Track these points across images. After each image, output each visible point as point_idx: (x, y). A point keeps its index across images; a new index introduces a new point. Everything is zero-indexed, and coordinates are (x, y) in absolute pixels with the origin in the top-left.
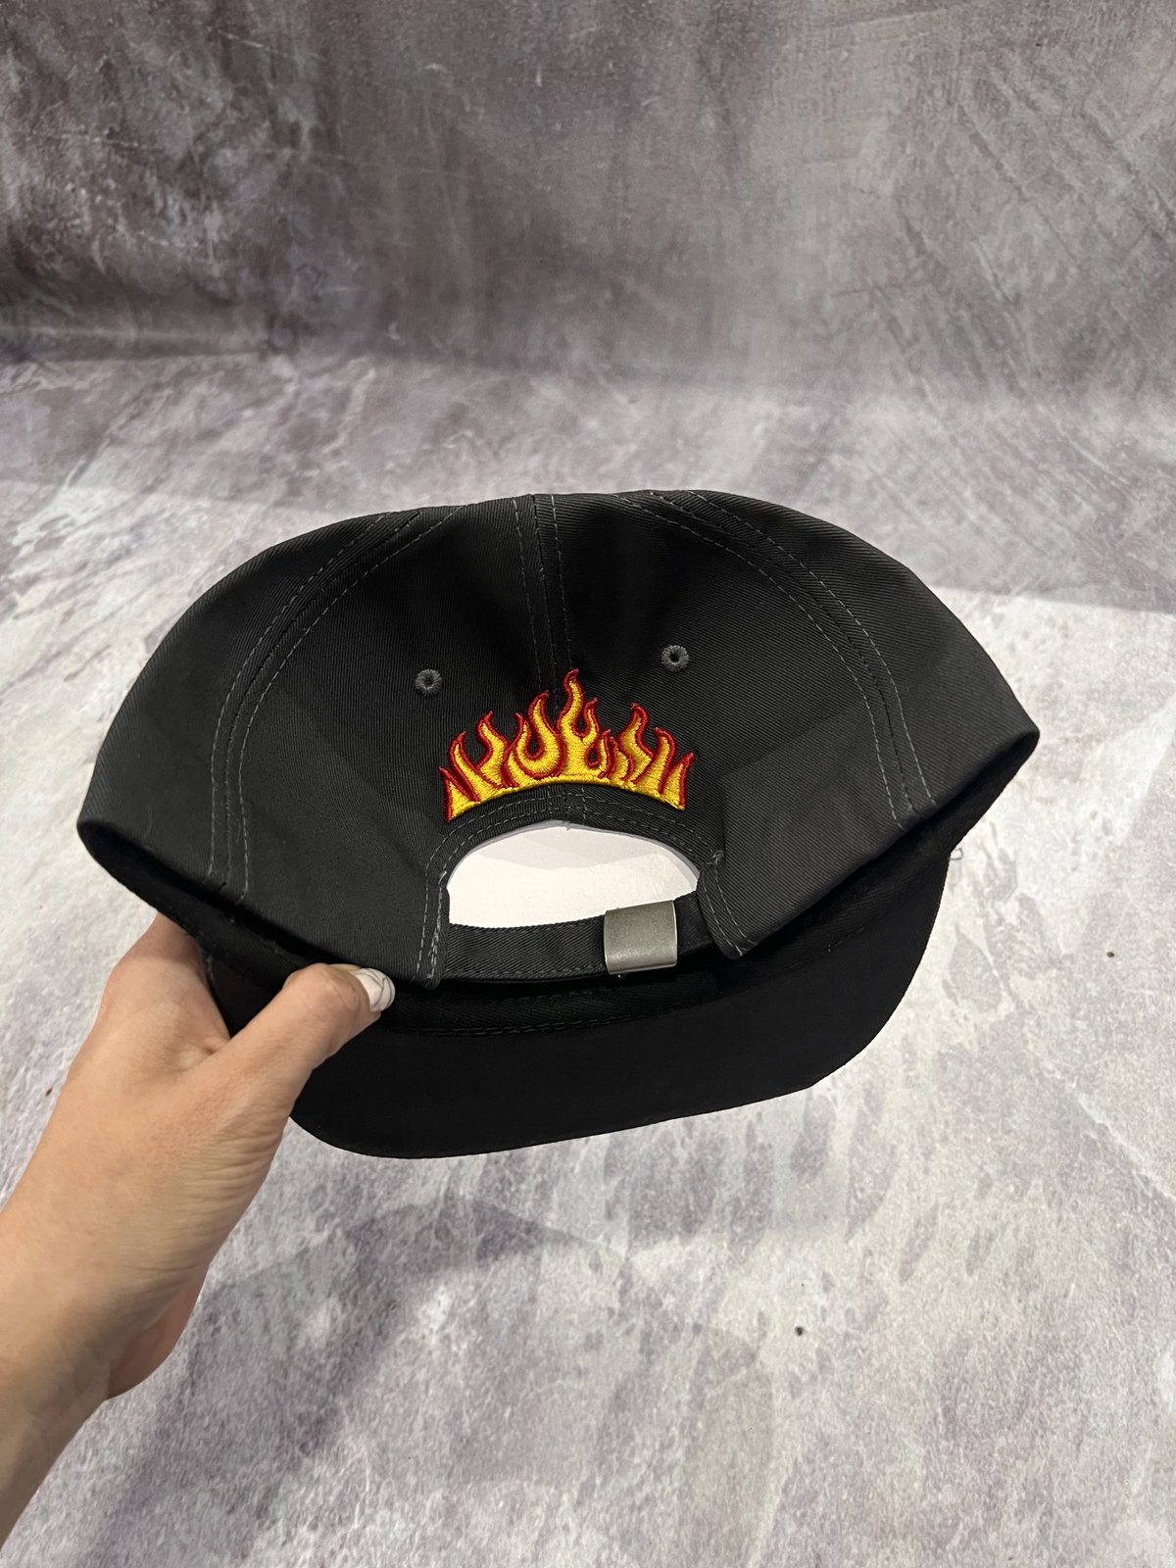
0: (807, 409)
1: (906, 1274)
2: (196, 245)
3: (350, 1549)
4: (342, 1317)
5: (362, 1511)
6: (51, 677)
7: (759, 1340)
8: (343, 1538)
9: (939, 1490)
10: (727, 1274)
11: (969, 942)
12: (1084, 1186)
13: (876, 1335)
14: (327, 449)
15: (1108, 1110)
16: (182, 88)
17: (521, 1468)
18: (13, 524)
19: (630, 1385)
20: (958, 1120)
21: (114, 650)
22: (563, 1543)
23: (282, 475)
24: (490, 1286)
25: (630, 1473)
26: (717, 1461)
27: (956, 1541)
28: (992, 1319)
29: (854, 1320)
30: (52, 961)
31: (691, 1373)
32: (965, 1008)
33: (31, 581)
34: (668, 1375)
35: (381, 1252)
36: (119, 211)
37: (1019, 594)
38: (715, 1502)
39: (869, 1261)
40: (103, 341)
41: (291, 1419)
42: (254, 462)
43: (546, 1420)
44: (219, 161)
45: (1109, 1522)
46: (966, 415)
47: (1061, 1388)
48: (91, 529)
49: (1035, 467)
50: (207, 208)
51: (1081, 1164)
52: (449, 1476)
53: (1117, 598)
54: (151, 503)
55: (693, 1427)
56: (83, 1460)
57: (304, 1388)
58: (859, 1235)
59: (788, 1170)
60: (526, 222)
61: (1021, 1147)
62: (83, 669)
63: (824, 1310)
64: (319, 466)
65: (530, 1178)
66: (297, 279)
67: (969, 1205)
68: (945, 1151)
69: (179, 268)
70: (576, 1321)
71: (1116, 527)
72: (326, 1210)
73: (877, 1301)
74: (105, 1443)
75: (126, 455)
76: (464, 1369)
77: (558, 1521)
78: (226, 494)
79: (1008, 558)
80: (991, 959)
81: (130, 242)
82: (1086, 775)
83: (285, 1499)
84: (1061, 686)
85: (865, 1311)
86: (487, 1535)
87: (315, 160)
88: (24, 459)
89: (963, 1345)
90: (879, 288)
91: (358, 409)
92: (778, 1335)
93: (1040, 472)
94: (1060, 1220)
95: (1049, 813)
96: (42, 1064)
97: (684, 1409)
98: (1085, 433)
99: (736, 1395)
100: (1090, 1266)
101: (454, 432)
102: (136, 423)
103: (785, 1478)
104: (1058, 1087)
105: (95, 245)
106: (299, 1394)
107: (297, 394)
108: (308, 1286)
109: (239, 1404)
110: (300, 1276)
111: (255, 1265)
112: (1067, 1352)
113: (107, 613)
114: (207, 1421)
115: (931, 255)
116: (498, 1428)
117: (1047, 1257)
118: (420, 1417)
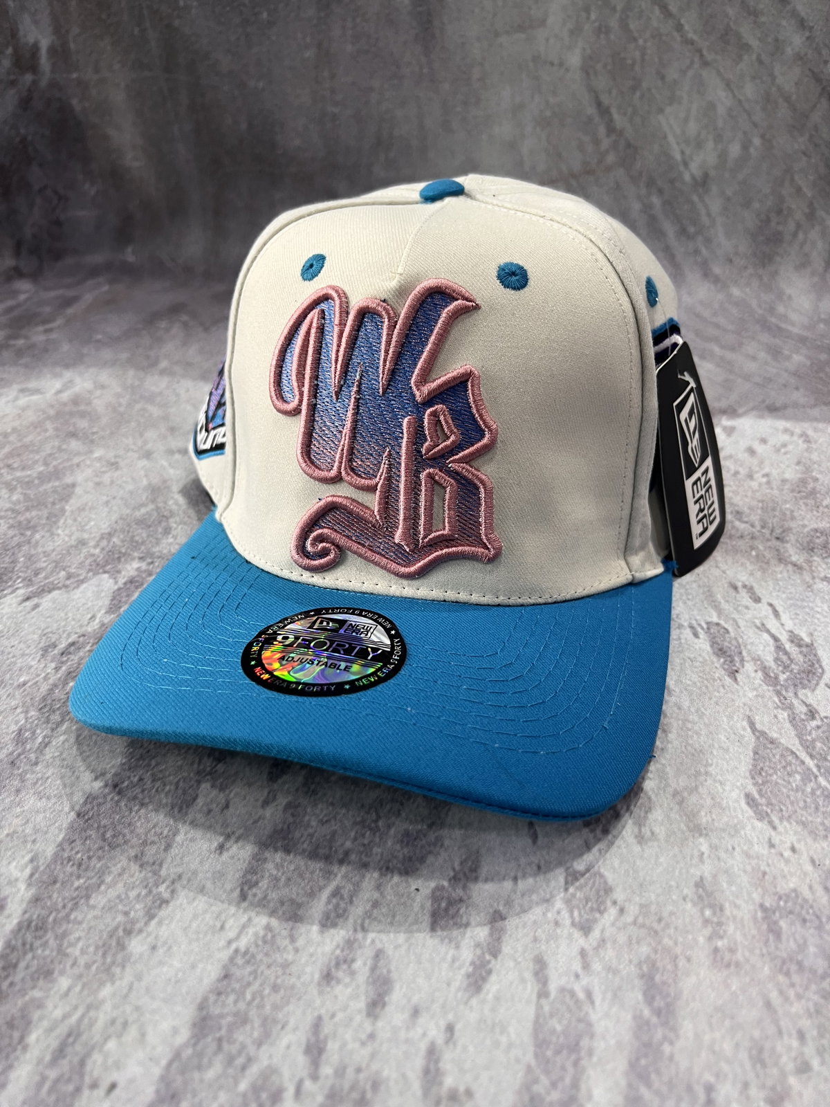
11: (773, 741)
49: (738, 334)
60: (244, 126)
64: (27, 338)
66: (38, 201)
80: (810, 763)
87: (53, 84)
91: (84, 306)
93: (744, 337)
98: (781, 309)
101: (169, 318)
115: (621, 134)
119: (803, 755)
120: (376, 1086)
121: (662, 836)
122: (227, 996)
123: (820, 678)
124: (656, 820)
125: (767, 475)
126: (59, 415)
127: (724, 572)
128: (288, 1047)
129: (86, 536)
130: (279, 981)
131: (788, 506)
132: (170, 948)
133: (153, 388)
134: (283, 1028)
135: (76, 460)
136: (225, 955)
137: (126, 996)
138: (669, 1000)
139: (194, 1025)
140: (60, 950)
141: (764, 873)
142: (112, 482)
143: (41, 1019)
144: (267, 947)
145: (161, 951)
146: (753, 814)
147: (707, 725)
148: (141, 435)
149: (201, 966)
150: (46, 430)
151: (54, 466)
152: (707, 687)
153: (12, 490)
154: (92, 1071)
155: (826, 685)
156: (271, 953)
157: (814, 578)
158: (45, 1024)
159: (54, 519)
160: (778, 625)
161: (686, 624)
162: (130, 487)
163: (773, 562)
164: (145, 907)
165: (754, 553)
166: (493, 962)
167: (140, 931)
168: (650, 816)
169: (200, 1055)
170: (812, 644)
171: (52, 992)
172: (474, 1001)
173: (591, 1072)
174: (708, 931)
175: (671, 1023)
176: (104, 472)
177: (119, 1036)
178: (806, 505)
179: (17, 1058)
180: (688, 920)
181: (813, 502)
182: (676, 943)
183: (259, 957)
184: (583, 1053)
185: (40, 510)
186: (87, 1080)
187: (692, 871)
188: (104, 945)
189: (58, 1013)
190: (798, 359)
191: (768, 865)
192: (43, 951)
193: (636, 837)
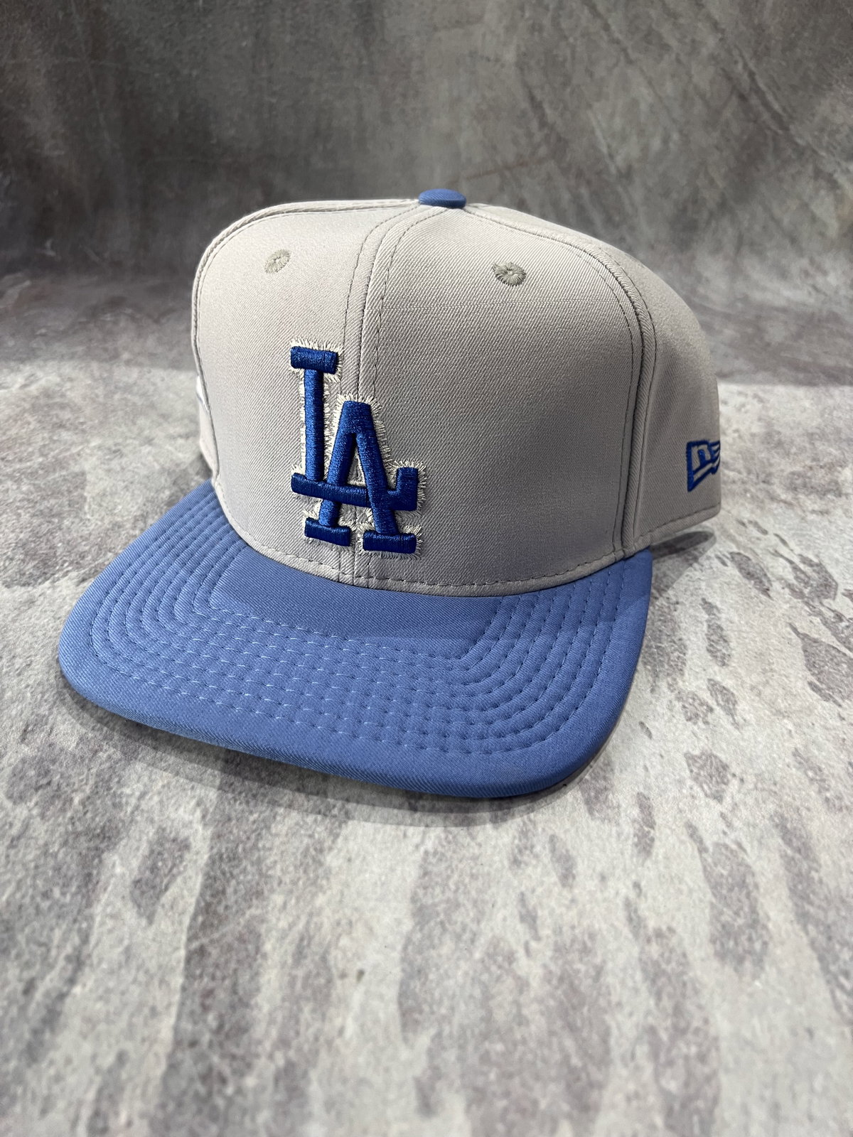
119: (844, 650)
120: (592, 936)
121: (753, 721)
122: (433, 889)
123: (836, 589)
124: (744, 710)
125: (737, 431)
126: (34, 409)
127: (729, 512)
128: (505, 919)
129: (119, 519)
130: (474, 871)
131: (763, 455)
132: (364, 859)
133: (125, 379)
134: (493, 906)
135: (74, 450)
136: (418, 856)
137: (341, 901)
138: (803, 840)
139: (414, 915)
140: (261, 874)
141: (844, 740)
142: (123, 469)
143: (269, 931)
144: (453, 846)
145: (358, 862)
146: (819, 697)
147: (759, 633)
148: (134, 423)
149: (399, 869)
150: (29, 423)
151: (53, 457)
152: (747, 603)
153: (18, 481)
154: (336, 965)
155: (844, 594)
156: (458, 850)
157: (804, 511)
158: (274, 933)
159: (77, 506)
160: (788, 550)
161: (713, 555)
162: (144, 472)
163: (767, 501)
164: (326, 829)
165: (748, 495)
166: (652, 831)
167: (330, 849)
168: (736, 706)
169: (430, 937)
170: (821, 564)
171: (270, 908)
172: (648, 863)
173: (761, 900)
174: (815, 787)
175: (811, 857)
176: (110, 460)
177: (350, 933)
178: (778, 453)
179: (260, 966)
180: (797, 781)
181: (782, 450)
182: (794, 799)
183: (449, 854)
184: (751, 888)
185: (55, 498)
186: (334, 971)
187: (786, 744)
188: (301, 864)
189: (283, 924)
190: (729, 332)
191: (845, 733)
192: (245, 876)
193: (733, 724)
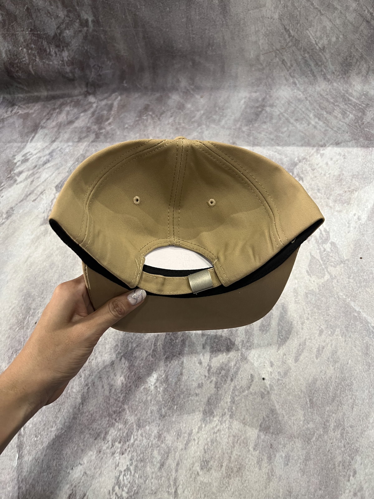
0: (258, 94)
1: (296, 360)
2: (61, 62)
3: (130, 448)
4: (125, 383)
5: (134, 437)
6: (28, 201)
7: (251, 382)
8: (129, 445)
9: (309, 423)
10: (241, 363)
11: (314, 258)
12: (353, 330)
13: (288, 379)
14: (107, 123)
15: (361, 306)
16: (51, 13)
17: (180, 423)
18: (14, 156)
19: (212, 398)
20: (312, 313)
21: (46, 191)
22: (194, 444)
23: (93, 133)
24: (168, 371)
25: (213, 423)
26: (239, 418)
27: (314, 439)
28: (324, 372)
29: (281, 375)
30: (34, 285)
31: (231, 393)
32: (313, 278)
33: (20, 173)
34: (223, 394)
35: (135, 363)
36: (36, 54)
37: (328, 146)
38: (239, 430)
39: (285, 357)
40: (37, 97)
41: (112, 412)
42: (85, 129)
43: (187, 409)
44: (65, 35)
45: (363, 432)
46: (310, 90)
47: (346, 392)
48: (37, 155)
49: (334, 104)
50: (63, 50)
51: (352, 324)
52: (159, 426)
53: (362, 144)
54: (55, 145)
55: (232, 409)
56: (52, 427)
57: (115, 403)
58: (281, 350)
59: (258, 331)
60: (162, 42)
61: (333, 320)
62: (37, 198)
63: (271, 372)
64: (105, 128)
65: (179, 338)
66: (93, 70)
67: (316, 338)
68: (308, 322)
69: (57, 70)
70: (195, 380)
71: (361, 121)
72: (119, 352)
73: (288, 369)
74: (58, 422)
75: (46, 131)
76: (162, 396)
77: (192, 438)
78: (77, 140)
79: (325, 134)
80: (322, 262)
81: (41, 64)
82: (352, 202)
83: (111, 435)
84: (343, 174)
85: (284, 372)
86: (171, 443)
87: (94, 30)
88: (16, 136)
89: (315, 380)
90: (278, 50)
91: (116, 109)
92: (257, 380)
93: (335, 106)
94: (345, 341)
95: (340, 215)
96: (33, 315)
97: (229, 404)
98: (350, 91)
99: (245, 399)
100: (355, 355)
101: (146, 113)
102: (49, 121)
103: (260, 422)
104: (344, 300)
105: (30, 66)
106: (113, 405)
107: (97, 107)
108: (115, 374)
109: (96, 409)
110: (112, 371)
111: (99, 369)
112: (348, 381)
113: (43, 180)
114: (87, 414)
115: (293, 37)
116: (173, 412)
117: (342, 352)
118: (149, 410)
